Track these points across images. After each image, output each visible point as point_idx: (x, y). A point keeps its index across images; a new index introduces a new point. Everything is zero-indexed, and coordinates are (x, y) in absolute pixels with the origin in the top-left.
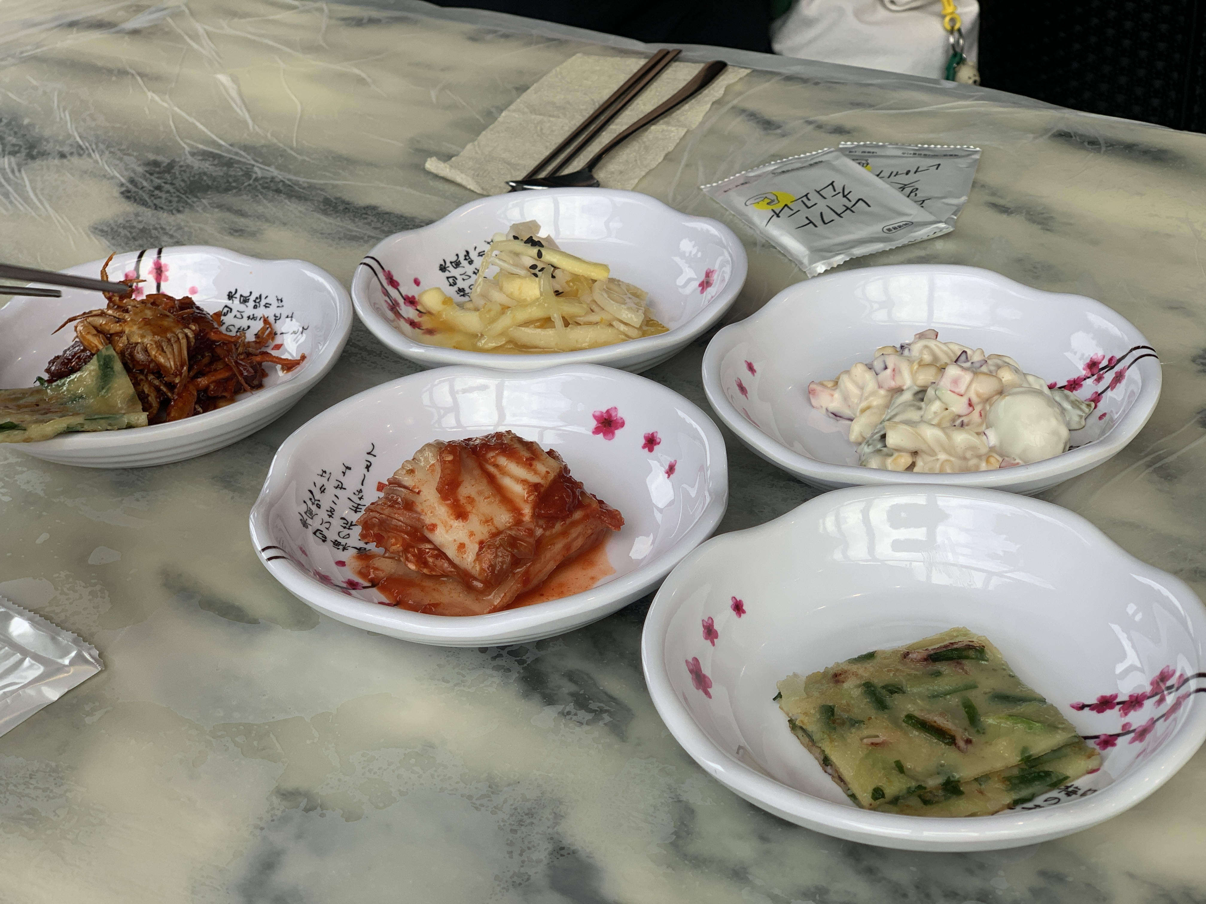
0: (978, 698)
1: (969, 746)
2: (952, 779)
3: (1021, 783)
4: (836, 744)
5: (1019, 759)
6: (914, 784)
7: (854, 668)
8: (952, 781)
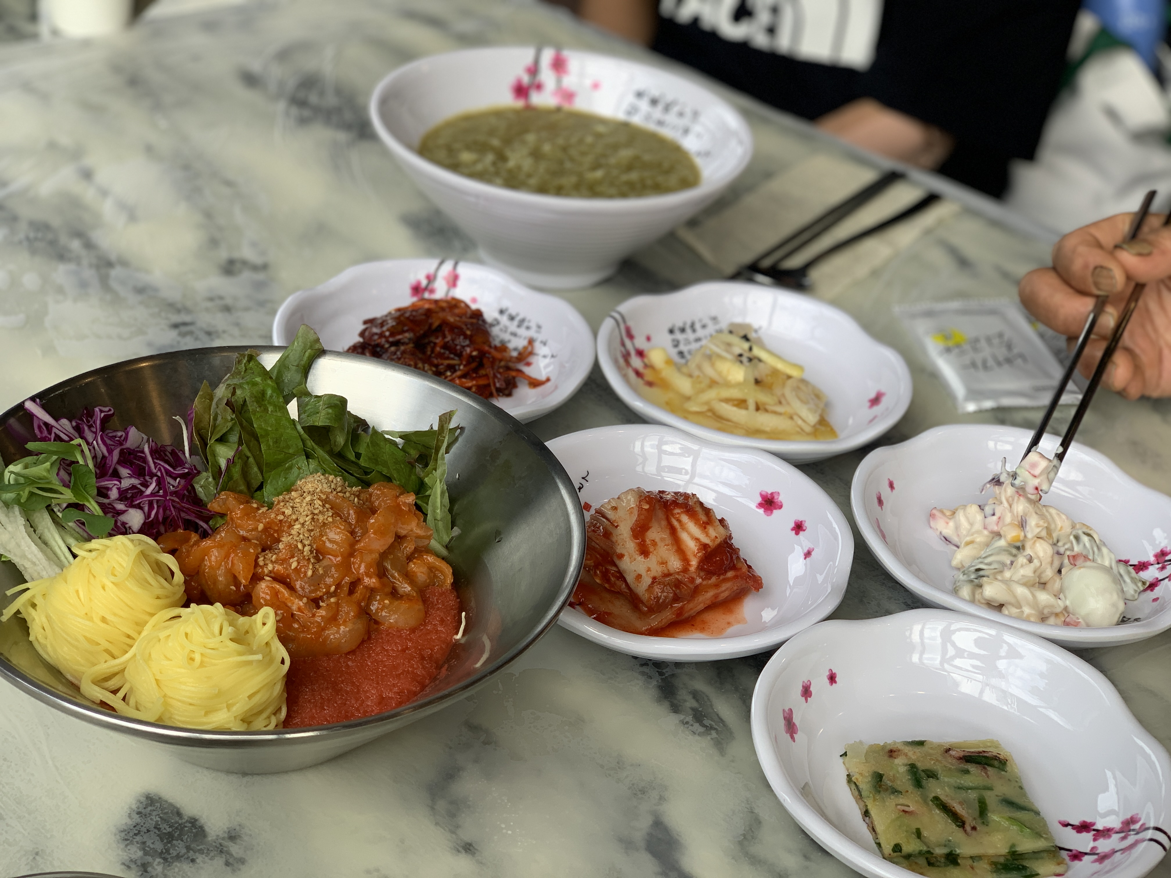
0: (991, 798)
1: (974, 832)
2: (954, 852)
3: (1003, 869)
4: (877, 803)
5: (1007, 851)
6: (925, 849)
7: (906, 749)
8: (954, 854)
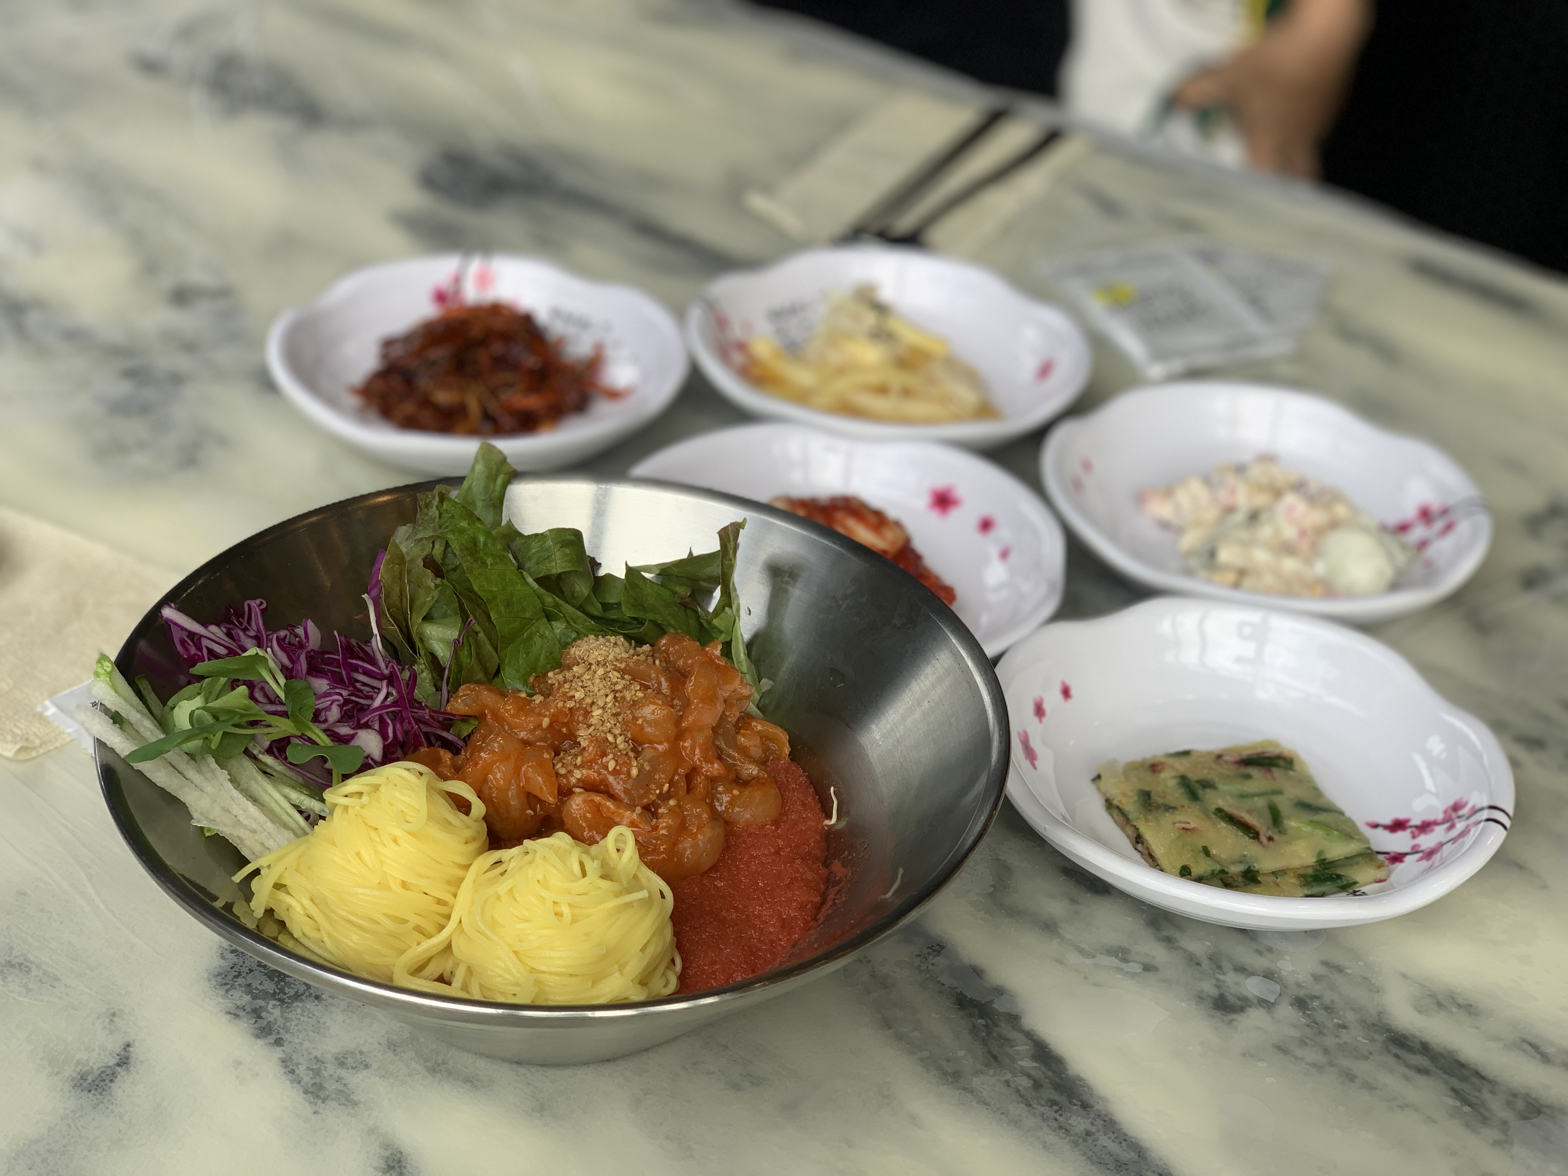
0: (1283, 803)
1: (1271, 843)
2: (1252, 868)
3: (1314, 881)
4: (1151, 824)
5: (1314, 860)
6: (1218, 868)
7: (1171, 761)
8: (1252, 871)
